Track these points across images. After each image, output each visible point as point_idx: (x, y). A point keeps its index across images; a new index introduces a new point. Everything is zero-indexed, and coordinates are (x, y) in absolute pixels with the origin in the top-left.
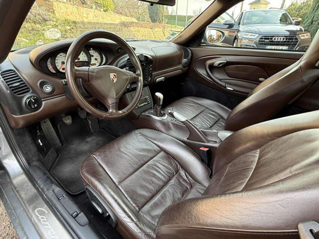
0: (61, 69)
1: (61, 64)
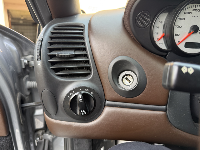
0: (183, 43)
1: (188, 31)
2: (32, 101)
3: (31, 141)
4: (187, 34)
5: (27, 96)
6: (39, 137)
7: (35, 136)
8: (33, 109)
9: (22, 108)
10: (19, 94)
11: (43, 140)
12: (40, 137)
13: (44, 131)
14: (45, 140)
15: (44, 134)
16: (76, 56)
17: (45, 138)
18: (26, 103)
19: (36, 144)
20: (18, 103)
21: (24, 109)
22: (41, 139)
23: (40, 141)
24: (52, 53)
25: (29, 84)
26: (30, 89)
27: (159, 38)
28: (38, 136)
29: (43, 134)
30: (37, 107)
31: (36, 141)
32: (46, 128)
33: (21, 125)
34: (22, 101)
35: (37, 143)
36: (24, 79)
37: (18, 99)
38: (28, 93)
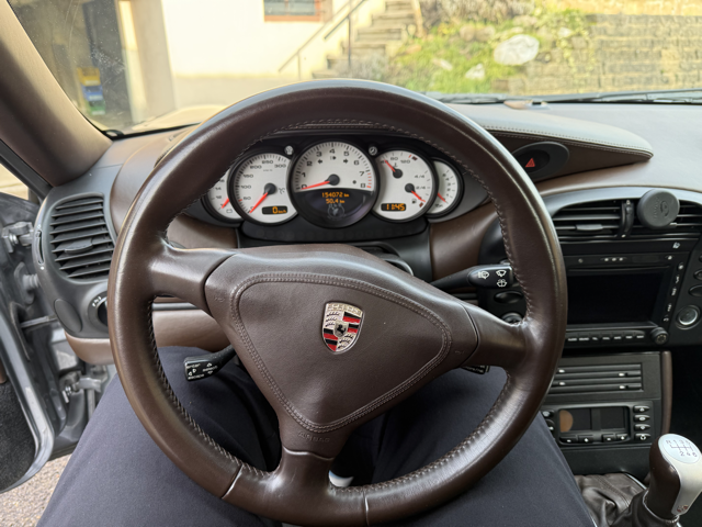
0: (259, 209)
1: (263, 191)
2: (42, 314)
3: (54, 394)
4: (261, 195)
5: (28, 305)
6: (71, 386)
7: (61, 384)
8: (47, 331)
9: (24, 330)
10: (12, 306)
11: (82, 391)
12: (74, 386)
13: (79, 372)
14: (86, 391)
15: (82, 379)
16: (95, 247)
17: (86, 387)
18: (29, 320)
19: (67, 400)
20: (14, 322)
21: (28, 332)
22: (77, 391)
23: (74, 394)
24: (59, 249)
25: (29, 281)
26: (33, 291)
27: (223, 203)
28: (68, 383)
29: (78, 379)
30: (54, 325)
31: (64, 393)
32: (83, 367)
33: (26, 361)
34: (21, 317)
35: (69, 397)
36: (16, 273)
37: (12, 316)
38: (30, 299)
